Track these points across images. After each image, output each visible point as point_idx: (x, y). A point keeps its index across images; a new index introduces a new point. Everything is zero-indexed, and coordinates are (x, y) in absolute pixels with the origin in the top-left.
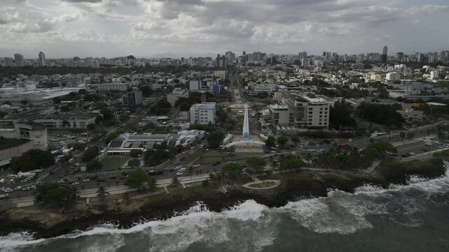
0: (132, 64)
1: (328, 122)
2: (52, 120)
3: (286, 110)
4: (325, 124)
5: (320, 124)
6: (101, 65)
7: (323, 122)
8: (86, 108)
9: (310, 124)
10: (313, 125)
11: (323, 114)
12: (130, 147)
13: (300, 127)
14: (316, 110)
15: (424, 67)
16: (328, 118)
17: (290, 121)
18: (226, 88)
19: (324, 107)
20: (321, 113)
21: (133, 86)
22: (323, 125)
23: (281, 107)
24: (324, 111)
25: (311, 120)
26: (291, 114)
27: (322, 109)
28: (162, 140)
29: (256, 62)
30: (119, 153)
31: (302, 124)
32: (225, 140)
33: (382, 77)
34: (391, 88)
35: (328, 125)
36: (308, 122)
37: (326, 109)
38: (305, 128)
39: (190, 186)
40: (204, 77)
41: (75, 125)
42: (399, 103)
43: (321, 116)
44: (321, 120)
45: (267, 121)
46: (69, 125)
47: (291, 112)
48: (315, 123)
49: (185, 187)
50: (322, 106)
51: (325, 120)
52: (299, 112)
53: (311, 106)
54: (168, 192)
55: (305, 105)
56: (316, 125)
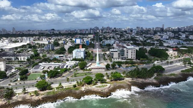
0: (53, 32)
2: (11, 57)
3: (117, 51)
4: (134, 58)
5: (132, 58)
6: (39, 33)
7: (133, 57)
8: (28, 51)
9: (127, 58)
10: (128, 58)
11: (133, 53)
12: (43, 69)
13: (123, 59)
14: (130, 51)
15: (179, 33)
16: (135, 55)
17: (118, 56)
18: (92, 42)
19: (133, 50)
20: (132, 53)
21: (52, 42)
22: (133, 58)
23: (114, 50)
24: (133, 52)
25: (128, 56)
26: (119, 53)
27: (132, 51)
28: (58, 66)
29: (107, 31)
30: (37, 72)
31: (124, 58)
32: (88, 65)
33: (161, 37)
34: (165, 42)
35: (135, 58)
36: (126, 57)
37: (134, 51)
38: (125, 59)
39: (67, 87)
40: (84, 38)
41: (21, 59)
42: (167, 48)
43: (132, 54)
44: (132, 56)
45: (108, 56)
46: (18, 59)
47: (119, 52)
48: (130, 57)
49: (64, 88)
50: (132, 50)
51: (134, 56)
52: (123, 52)
53: (127, 50)
54: (56, 90)
55: (125, 49)
56: (130, 58)
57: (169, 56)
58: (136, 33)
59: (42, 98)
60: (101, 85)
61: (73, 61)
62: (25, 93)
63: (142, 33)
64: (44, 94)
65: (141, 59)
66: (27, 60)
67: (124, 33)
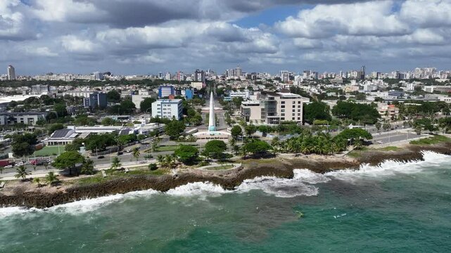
1: (301, 117)
3: (258, 105)
4: (299, 118)
5: (293, 119)
7: (296, 117)
9: (283, 119)
10: (286, 120)
11: (296, 109)
12: (76, 137)
13: (272, 123)
14: (289, 103)
15: (401, 82)
16: (301, 113)
17: (262, 117)
18: (201, 96)
19: (297, 100)
20: (294, 107)
22: (296, 120)
23: (252, 103)
24: (297, 104)
25: (283, 115)
26: (262, 109)
27: (294, 102)
30: (61, 143)
31: (275, 119)
33: (360, 89)
34: (368, 95)
35: (301, 120)
36: (281, 117)
37: (299, 106)
38: (277, 123)
39: (134, 169)
41: (22, 121)
43: (294, 111)
44: (294, 115)
45: (238, 118)
46: (16, 122)
47: (263, 107)
48: (288, 118)
49: (127, 170)
50: (294, 100)
51: (299, 114)
52: (272, 106)
53: (283, 100)
54: (105, 175)
55: (277, 99)
56: (289, 120)
57: (380, 118)
58: (303, 82)
59: (67, 190)
60: (220, 165)
61: (152, 124)
62: (24, 181)
63: (315, 82)
64: (72, 183)
65: (316, 121)
66: (37, 123)
67: (275, 81)
